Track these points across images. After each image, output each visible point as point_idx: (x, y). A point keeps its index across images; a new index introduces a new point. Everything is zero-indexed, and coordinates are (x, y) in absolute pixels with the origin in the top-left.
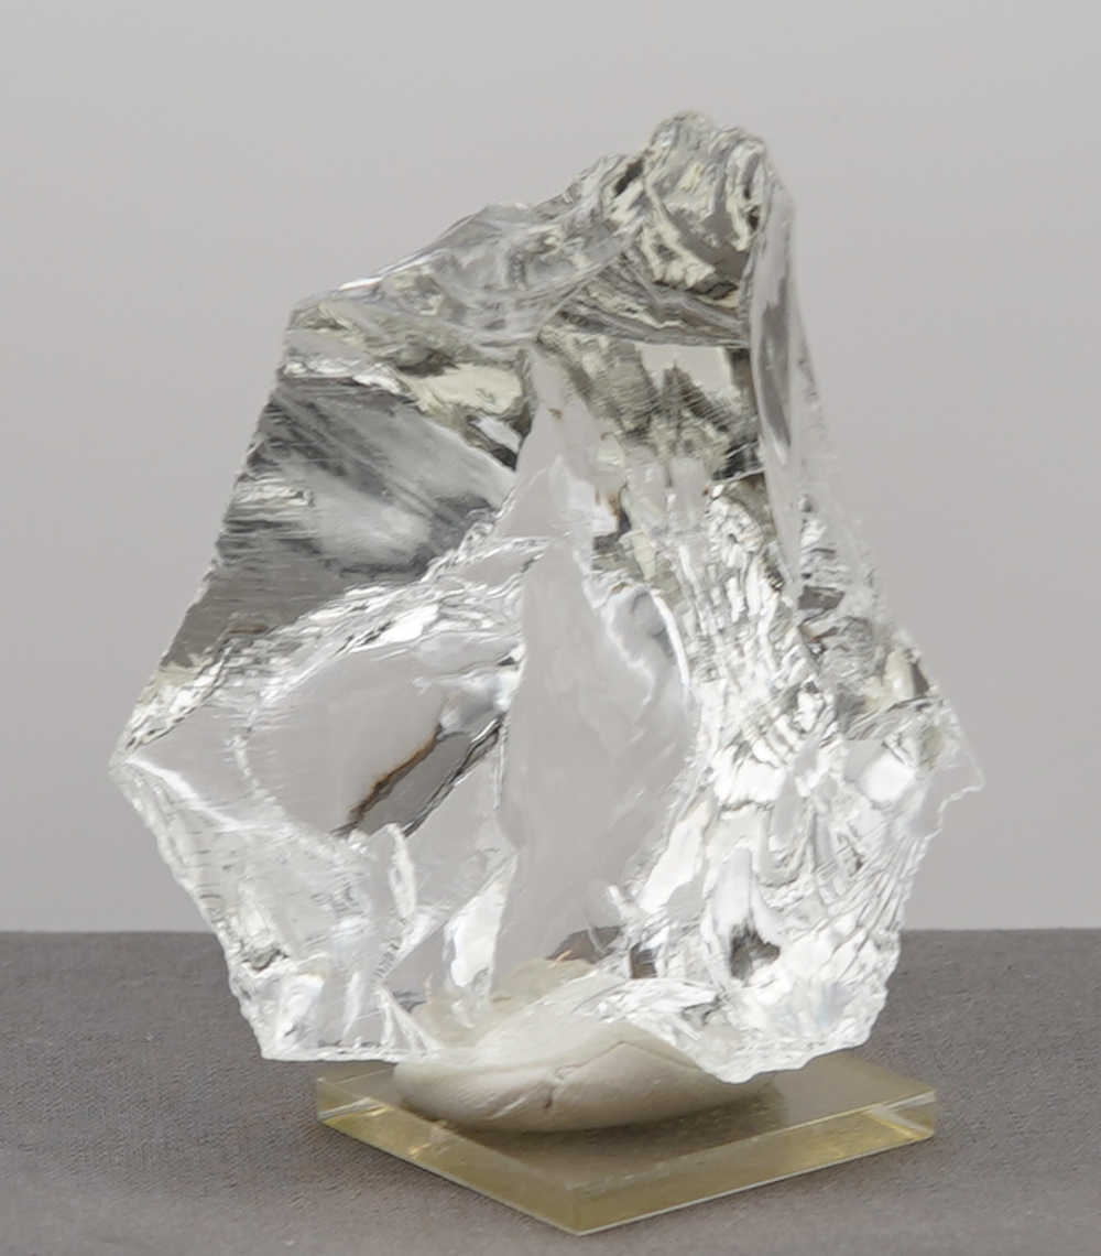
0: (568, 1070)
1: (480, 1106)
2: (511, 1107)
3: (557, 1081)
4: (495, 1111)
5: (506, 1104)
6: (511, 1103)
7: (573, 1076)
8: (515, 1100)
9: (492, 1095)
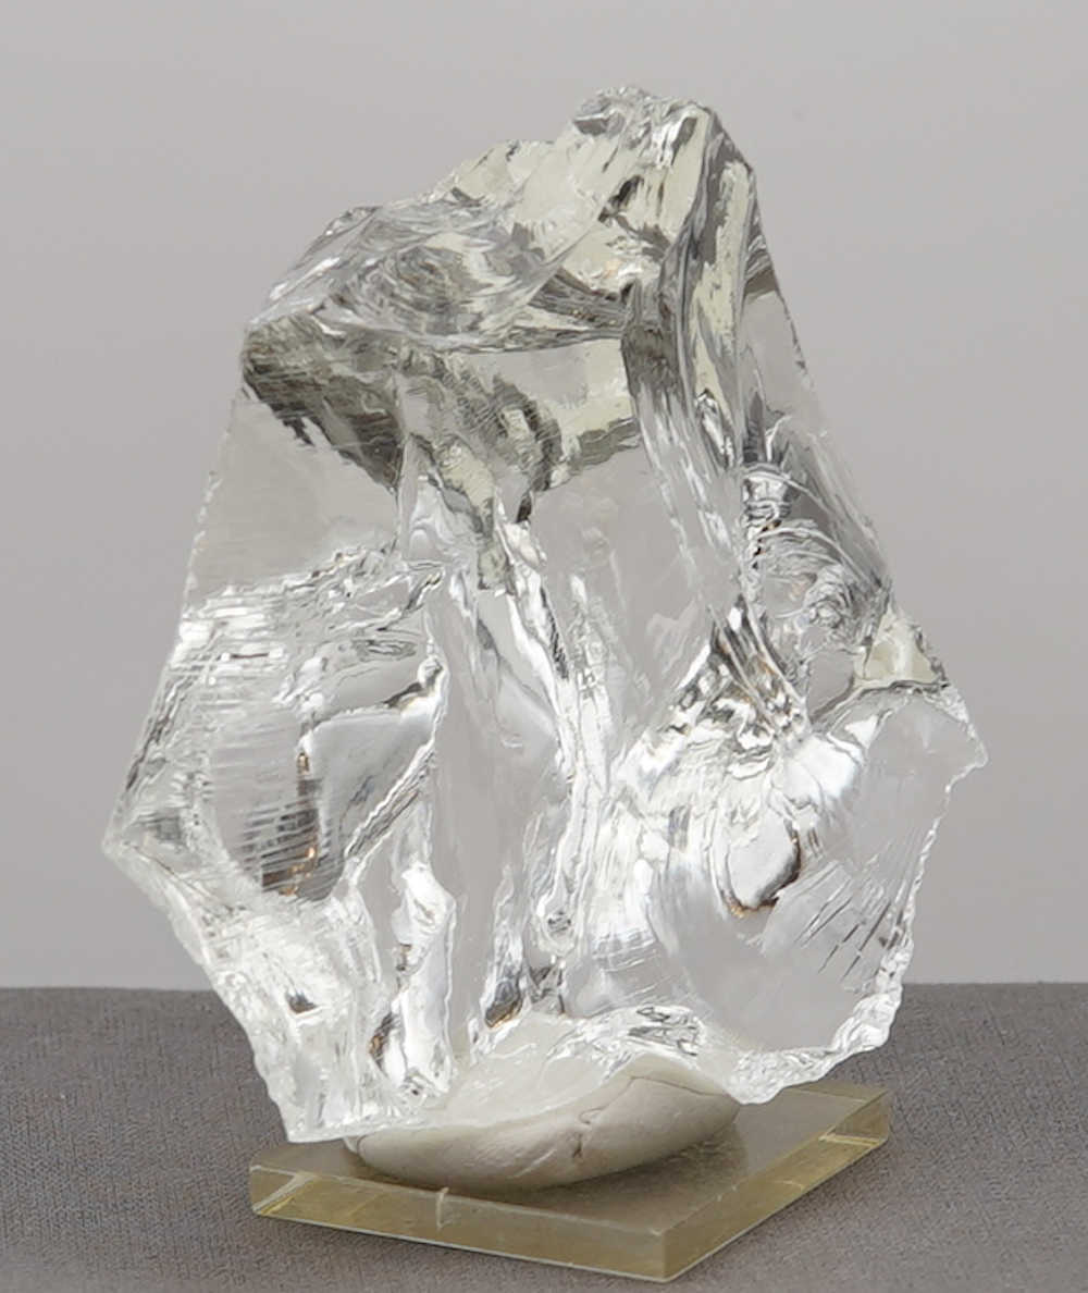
0: (592, 1113)
1: (505, 1165)
2: (543, 1158)
3: (584, 1127)
4: (521, 1168)
5: (535, 1158)
6: (541, 1156)
7: (599, 1120)
8: (544, 1152)
9: (518, 1151)
